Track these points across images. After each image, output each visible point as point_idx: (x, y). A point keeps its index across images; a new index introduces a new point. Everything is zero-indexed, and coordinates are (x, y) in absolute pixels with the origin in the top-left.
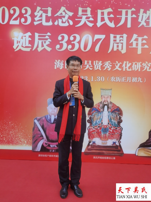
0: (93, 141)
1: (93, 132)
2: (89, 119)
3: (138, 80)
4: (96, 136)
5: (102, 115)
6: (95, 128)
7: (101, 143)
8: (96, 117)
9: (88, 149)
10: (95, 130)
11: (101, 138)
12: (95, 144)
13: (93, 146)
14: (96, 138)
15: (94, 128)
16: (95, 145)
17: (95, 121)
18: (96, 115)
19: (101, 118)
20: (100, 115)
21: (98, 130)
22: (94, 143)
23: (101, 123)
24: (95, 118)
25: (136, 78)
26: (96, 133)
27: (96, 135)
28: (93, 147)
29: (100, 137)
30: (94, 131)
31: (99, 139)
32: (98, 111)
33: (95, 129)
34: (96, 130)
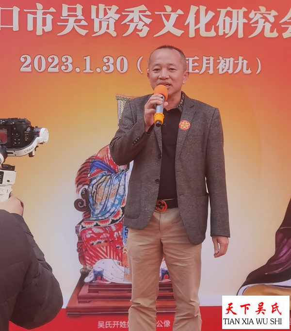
0: (94, 272)
1: (95, 239)
2: (80, 197)
3: (236, 65)
4: (106, 254)
5: (122, 182)
6: (102, 225)
7: (123, 275)
8: (104, 190)
9: (79, 298)
10: (102, 234)
11: (121, 259)
12: (102, 278)
13: (97, 286)
14: (104, 260)
15: (97, 225)
16: (102, 282)
17: (100, 204)
18: (104, 184)
19: (122, 193)
20: (116, 182)
21: (112, 233)
22: (99, 275)
23: (121, 210)
24: (101, 192)
25: (232, 59)
26: (106, 241)
27: (105, 250)
28: (97, 291)
29: (117, 254)
30: (99, 235)
31: (116, 261)
32: (109, 171)
33: (101, 228)
34: (106, 232)
